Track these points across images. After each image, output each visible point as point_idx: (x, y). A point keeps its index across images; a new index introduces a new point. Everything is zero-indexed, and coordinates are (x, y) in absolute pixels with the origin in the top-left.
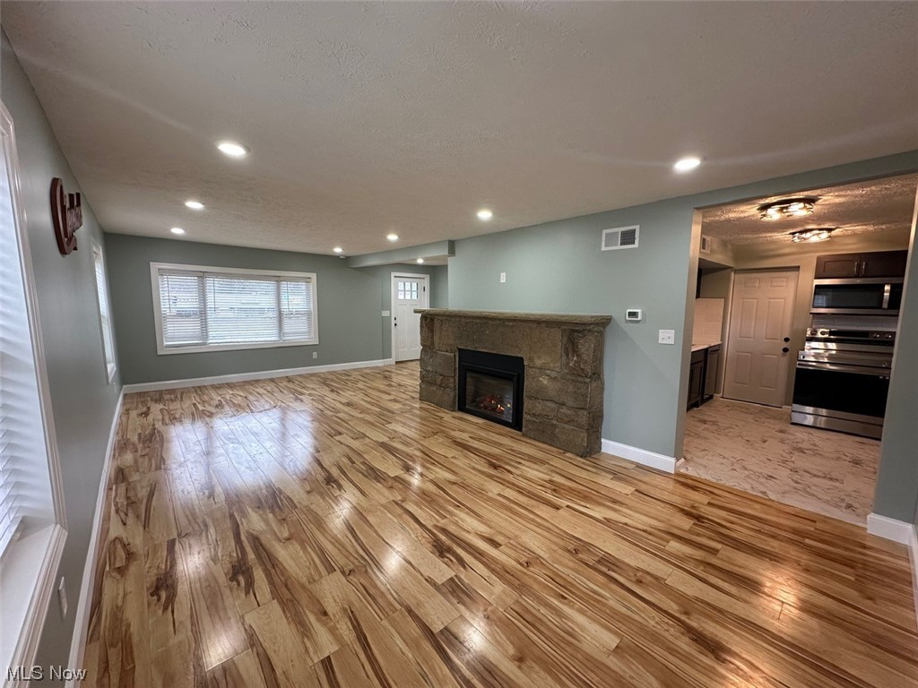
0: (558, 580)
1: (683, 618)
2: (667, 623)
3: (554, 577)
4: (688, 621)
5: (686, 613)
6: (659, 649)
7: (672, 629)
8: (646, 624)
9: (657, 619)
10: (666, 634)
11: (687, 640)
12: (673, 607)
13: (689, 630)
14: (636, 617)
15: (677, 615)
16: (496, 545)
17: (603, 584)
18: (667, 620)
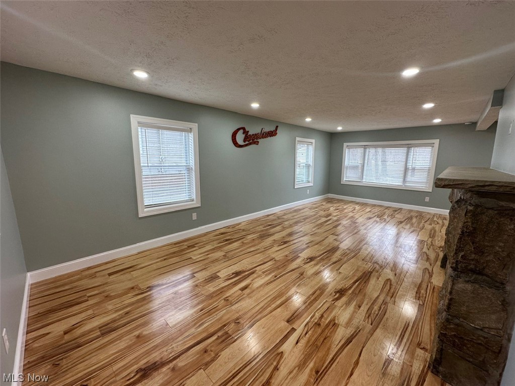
0: (214, 310)
1: (171, 365)
2: (171, 353)
3: (216, 309)
4: (168, 367)
5: (173, 369)
6: (159, 341)
7: (166, 354)
8: (175, 341)
9: (175, 349)
10: (165, 349)
11: (157, 359)
12: (181, 363)
13: (163, 364)
14: (180, 338)
15: (174, 362)
16: (243, 289)
17: (207, 330)
18: (173, 354)
